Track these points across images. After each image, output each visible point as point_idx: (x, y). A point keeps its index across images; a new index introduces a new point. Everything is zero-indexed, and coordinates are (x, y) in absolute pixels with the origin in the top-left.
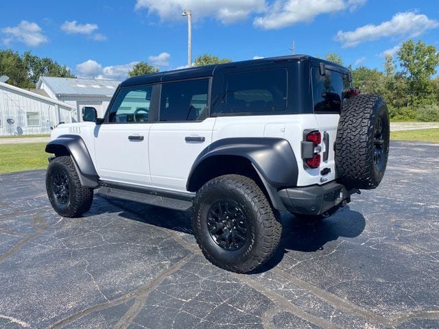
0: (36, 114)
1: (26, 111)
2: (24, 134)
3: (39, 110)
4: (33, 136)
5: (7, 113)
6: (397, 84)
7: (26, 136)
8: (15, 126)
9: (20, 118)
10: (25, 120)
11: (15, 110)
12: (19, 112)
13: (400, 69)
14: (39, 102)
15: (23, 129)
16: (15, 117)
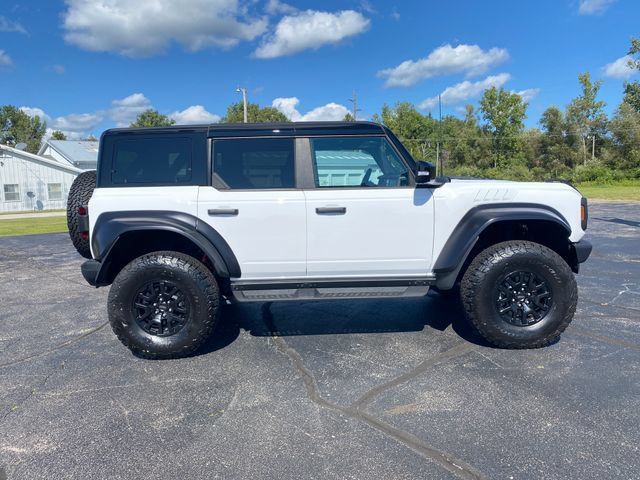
0: (60, 185)
1: (46, 182)
2: (45, 209)
3: (62, 182)
4: (55, 211)
5: (26, 185)
6: (479, 140)
7: (47, 211)
8: (35, 199)
9: (40, 191)
10: (46, 193)
11: (35, 181)
12: (40, 184)
13: (482, 123)
14: (62, 172)
15: (44, 203)
16: (34, 189)
